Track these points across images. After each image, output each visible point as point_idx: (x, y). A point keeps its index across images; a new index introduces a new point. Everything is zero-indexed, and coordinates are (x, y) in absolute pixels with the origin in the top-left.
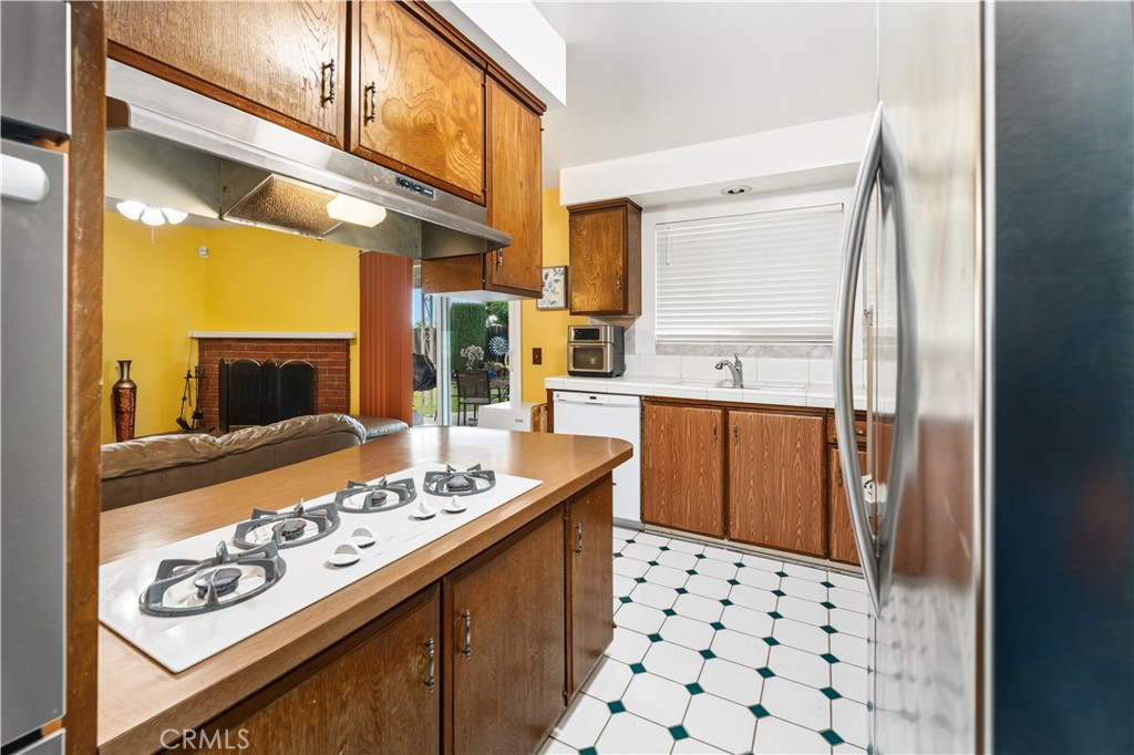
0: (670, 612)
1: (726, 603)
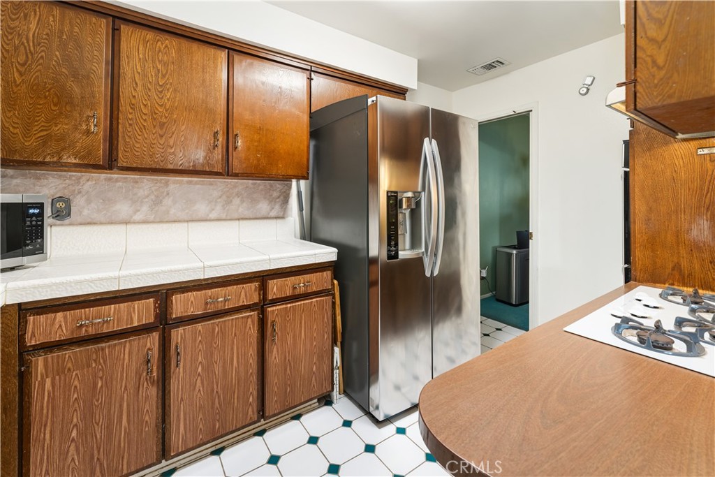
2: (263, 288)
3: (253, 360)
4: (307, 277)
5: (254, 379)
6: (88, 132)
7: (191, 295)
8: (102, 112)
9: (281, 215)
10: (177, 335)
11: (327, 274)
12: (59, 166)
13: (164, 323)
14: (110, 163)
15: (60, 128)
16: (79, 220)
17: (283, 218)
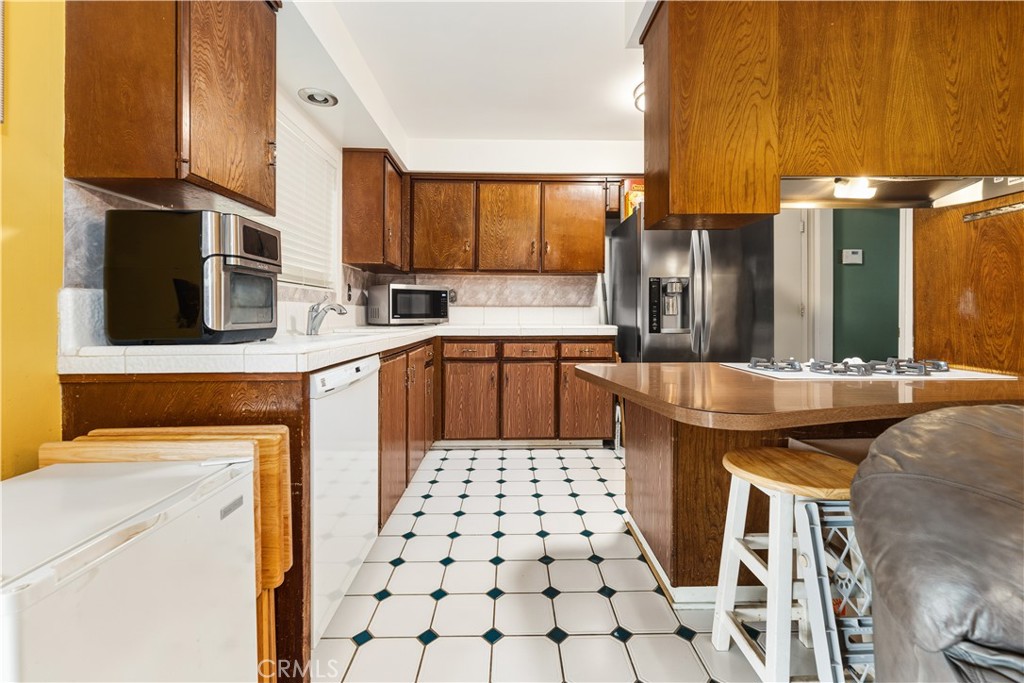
0: (454, 535)
1: (500, 514)
2: (558, 348)
3: (552, 396)
4: (592, 345)
5: (552, 408)
6: (465, 251)
7: (515, 345)
8: (471, 239)
9: (588, 304)
10: (507, 367)
11: (609, 346)
12: (453, 271)
13: (500, 358)
14: (475, 268)
15: (455, 249)
16: (461, 303)
17: (589, 306)
